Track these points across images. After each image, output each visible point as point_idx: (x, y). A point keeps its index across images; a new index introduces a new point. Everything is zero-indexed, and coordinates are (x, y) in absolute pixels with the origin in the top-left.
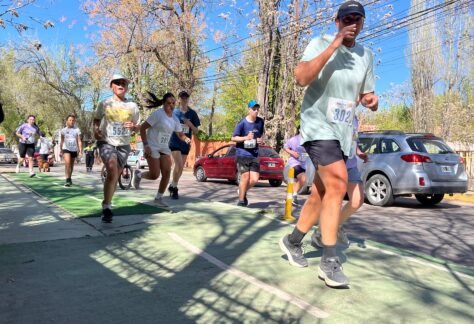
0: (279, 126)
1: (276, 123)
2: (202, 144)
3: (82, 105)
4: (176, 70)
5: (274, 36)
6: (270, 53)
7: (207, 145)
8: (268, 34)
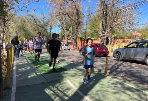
0: (107, 36)
1: (106, 35)
2: (83, 42)
3: (47, 31)
4: (74, 19)
5: (105, 7)
6: (104, 13)
7: (84, 42)
8: (103, 6)
